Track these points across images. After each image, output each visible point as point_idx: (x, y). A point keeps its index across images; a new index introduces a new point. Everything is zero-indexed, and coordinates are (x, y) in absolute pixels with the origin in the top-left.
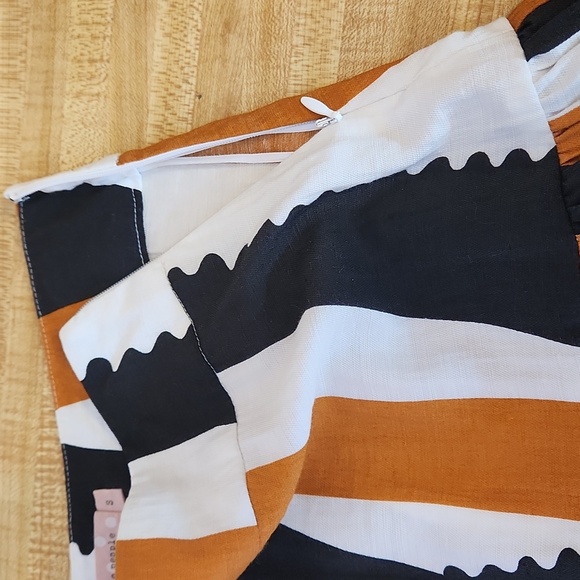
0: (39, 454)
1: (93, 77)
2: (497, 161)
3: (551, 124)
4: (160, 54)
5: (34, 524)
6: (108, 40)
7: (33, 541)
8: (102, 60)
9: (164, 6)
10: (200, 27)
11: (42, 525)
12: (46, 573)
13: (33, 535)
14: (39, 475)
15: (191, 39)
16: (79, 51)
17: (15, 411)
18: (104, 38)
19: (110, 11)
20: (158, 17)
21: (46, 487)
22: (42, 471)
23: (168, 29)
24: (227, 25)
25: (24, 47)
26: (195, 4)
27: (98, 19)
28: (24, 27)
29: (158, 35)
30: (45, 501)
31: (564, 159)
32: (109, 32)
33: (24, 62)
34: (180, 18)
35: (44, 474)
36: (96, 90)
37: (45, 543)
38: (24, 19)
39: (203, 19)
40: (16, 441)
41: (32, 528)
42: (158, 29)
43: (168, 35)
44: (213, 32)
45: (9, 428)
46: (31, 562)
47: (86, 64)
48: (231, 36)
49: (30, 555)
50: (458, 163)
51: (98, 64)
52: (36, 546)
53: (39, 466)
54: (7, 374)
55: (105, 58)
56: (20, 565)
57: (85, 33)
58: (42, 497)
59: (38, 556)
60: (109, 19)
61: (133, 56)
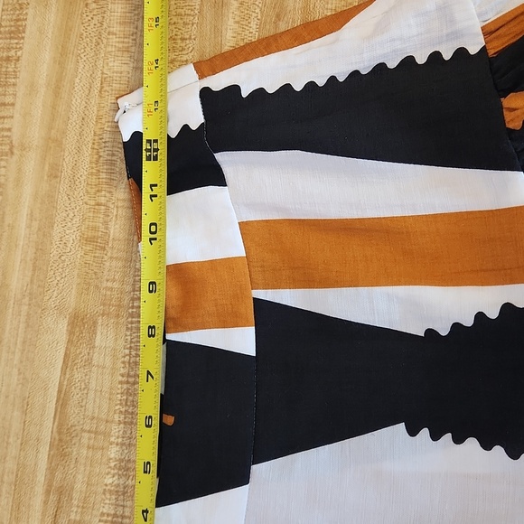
0: (130, 311)
1: (183, 49)
2: (447, 56)
3: (483, 29)
4: (232, 35)
5: (124, 362)
6: (195, 26)
7: (122, 376)
8: (190, 38)
9: (236, 4)
10: (259, 17)
11: (129, 363)
12: (131, 398)
13: (122, 371)
14: (130, 326)
15: (253, 25)
16: (174, 33)
17: (114, 280)
18: (193, 25)
19: (197, 7)
20: (231, 11)
21: (134, 335)
22: (132, 323)
23: (237, 19)
24: (278, 16)
25: (135, 30)
26: (257, 3)
27: (189, 12)
28: (136, 17)
29: (231, 22)
30: (133, 345)
31: (491, 52)
32: (196, 21)
33: (135, 40)
34: (246, 12)
35: (134, 325)
36: (185, 58)
37: (131, 376)
38: (136, 12)
39: (262, 13)
40: (113, 302)
41: (123, 365)
42: (230, 19)
43: (238, 22)
44: (268, 20)
45: (109, 293)
46: (119, 391)
47: (179, 41)
48: (281, 23)
49: (120, 386)
50: (421, 59)
51: (188, 41)
52: (125, 379)
53: (130, 319)
54: (109, 254)
55: (193, 37)
56: (111, 394)
57: (179, 21)
58: (131, 342)
59: (125, 386)
60: (196, 12)
61: (213, 36)
